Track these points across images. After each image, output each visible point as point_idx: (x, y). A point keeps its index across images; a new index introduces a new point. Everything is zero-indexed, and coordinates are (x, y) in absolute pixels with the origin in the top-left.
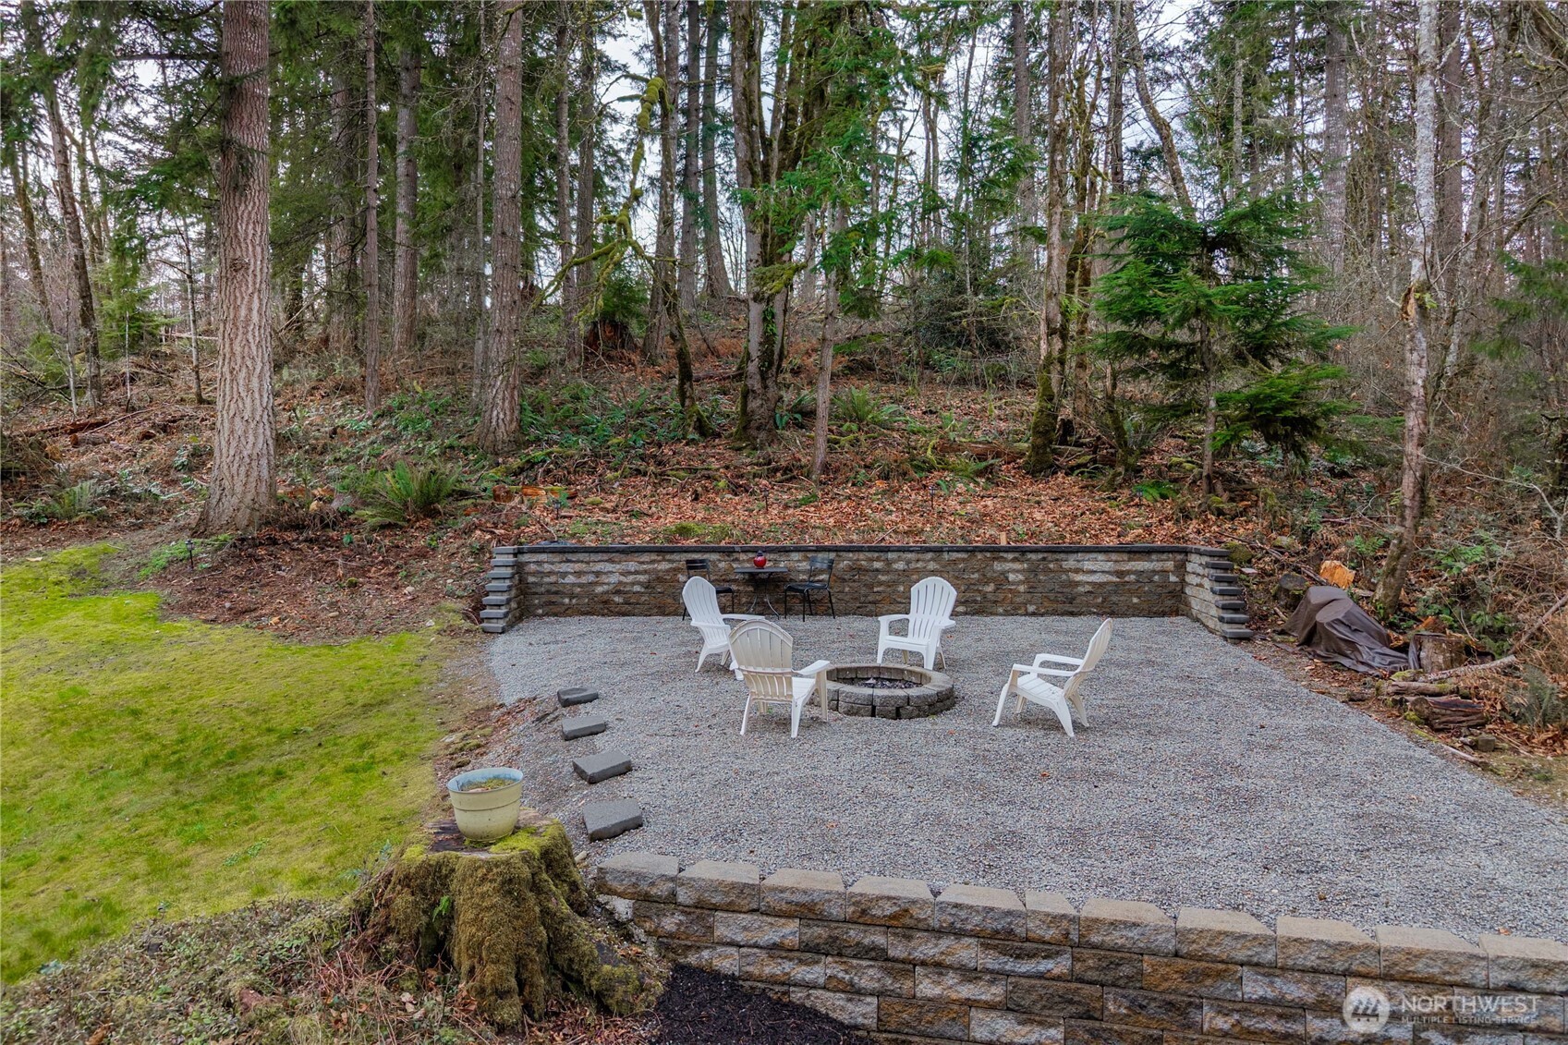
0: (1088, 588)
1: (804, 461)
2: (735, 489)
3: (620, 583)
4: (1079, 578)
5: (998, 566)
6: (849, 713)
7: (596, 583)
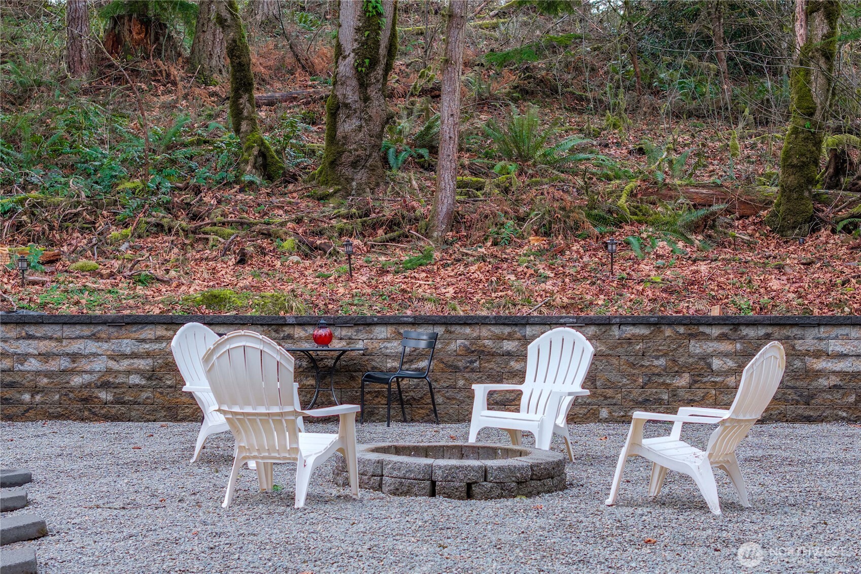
0: (834, 380)
1: (420, 211)
2: (309, 251)
3: (109, 371)
4: (821, 364)
5: (696, 347)
6: (395, 492)
7: (73, 372)
